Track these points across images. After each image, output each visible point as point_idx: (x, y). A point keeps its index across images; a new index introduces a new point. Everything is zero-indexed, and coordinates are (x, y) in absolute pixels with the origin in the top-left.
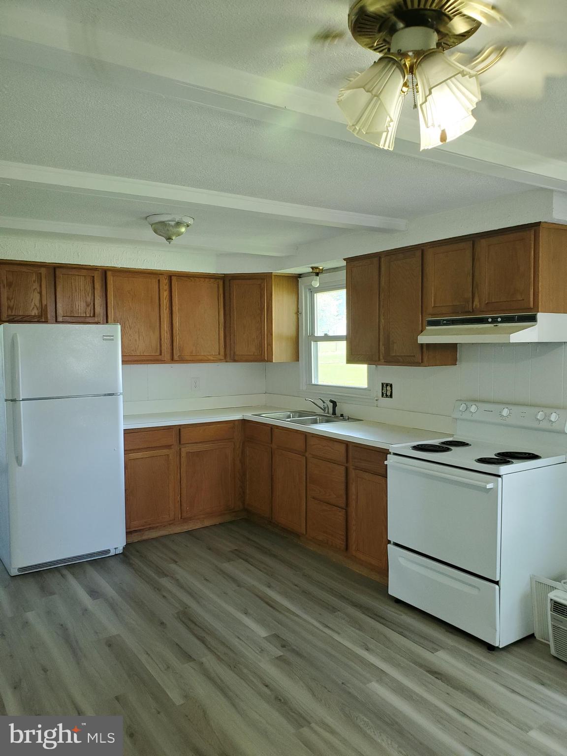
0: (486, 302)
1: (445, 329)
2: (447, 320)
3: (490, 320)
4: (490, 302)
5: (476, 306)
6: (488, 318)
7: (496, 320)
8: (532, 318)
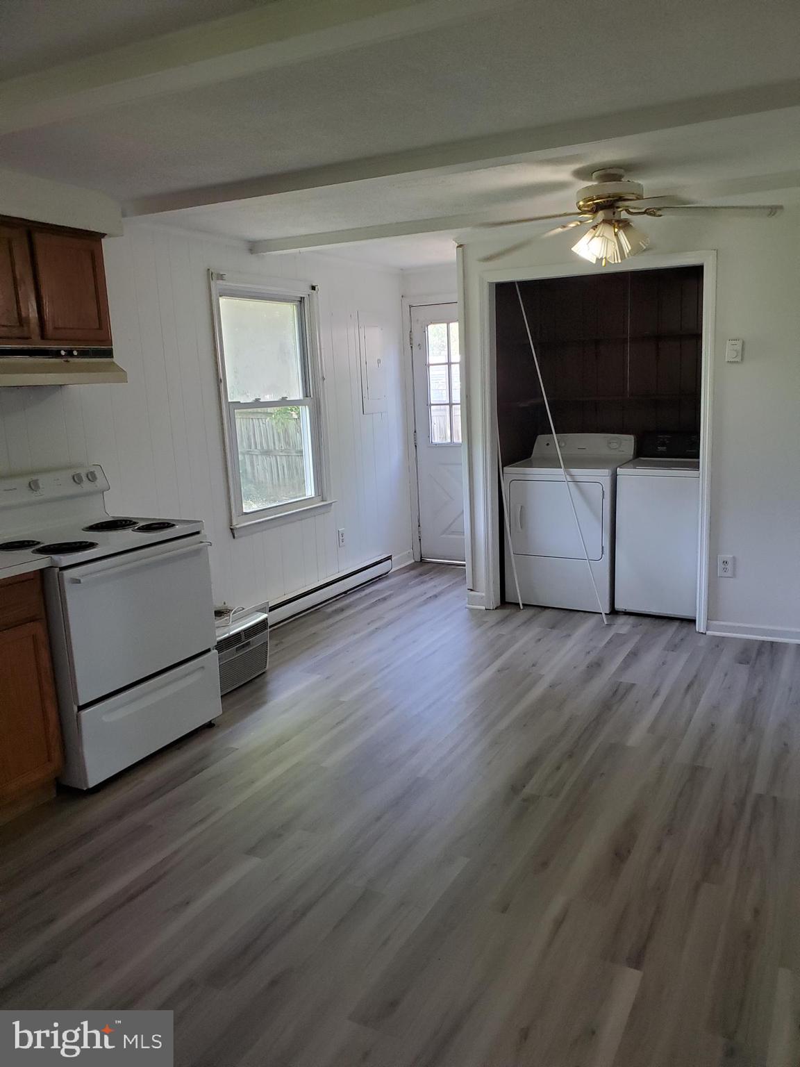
0: (54, 326)
3: (63, 353)
4: (57, 326)
5: (33, 329)
6: (60, 351)
7: (70, 353)
8: (109, 353)
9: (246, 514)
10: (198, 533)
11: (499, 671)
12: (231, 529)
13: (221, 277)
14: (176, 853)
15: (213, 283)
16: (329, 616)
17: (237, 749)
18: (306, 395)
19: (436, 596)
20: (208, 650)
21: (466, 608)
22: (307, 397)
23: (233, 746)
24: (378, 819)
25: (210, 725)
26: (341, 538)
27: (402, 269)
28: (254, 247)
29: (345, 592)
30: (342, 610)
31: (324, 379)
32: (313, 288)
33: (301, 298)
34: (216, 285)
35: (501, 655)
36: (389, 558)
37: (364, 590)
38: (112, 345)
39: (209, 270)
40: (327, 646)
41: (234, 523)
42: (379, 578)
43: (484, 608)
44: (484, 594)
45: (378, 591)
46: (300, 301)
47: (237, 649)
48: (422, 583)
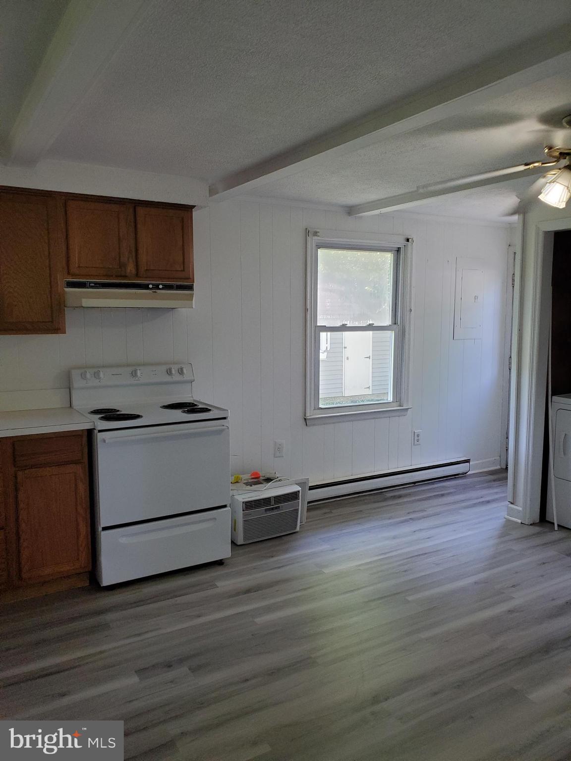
0: (146, 268)
1: (91, 292)
2: (96, 283)
3: (151, 286)
4: (148, 269)
5: (131, 270)
6: (148, 285)
7: (156, 287)
8: (190, 288)
9: (322, 409)
10: (225, 418)
11: (475, 583)
12: (305, 419)
13: (316, 234)
14: (101, 652)
15: (309, 239)
16: (386, 500)
17: (218, 587)
18: (395, 322)
19: (488, 502)
20: (225, 506)
21: (505, 518)
22: (395, 324)
23: (217, 584)
24: (247, 680)
25: (220, 563)
26: (416, 438)
27: (510, 224)
28: (351, 210)
29: (414, 483)
30: (400, 497)
31: (411, 310)
32: (408, 240)
33: (399, 248)
34: (313, 241)
35: (493, 568)
36: (468, 461)
37: (433, 484)
38: (194, 282)
39: (306, 229)
40: (359, 524)
41: (308, 414)
42: (455, 476)
43: (520, 521)
44: (521, 509)
45: (443, 487)
46: (398, 251)
47: (266, 510)
48: (490, 487)
